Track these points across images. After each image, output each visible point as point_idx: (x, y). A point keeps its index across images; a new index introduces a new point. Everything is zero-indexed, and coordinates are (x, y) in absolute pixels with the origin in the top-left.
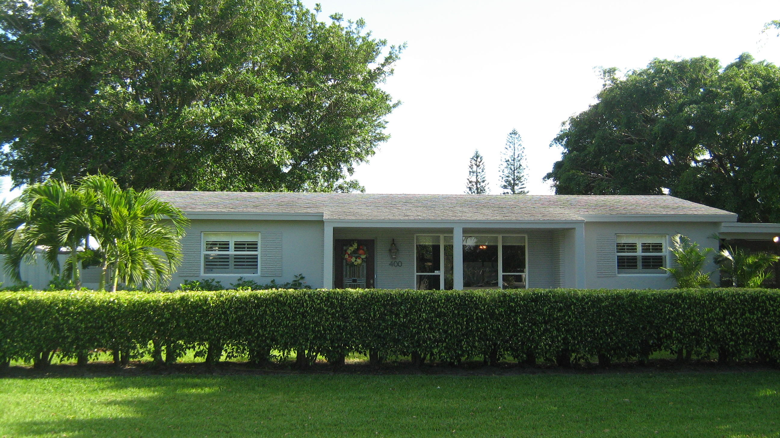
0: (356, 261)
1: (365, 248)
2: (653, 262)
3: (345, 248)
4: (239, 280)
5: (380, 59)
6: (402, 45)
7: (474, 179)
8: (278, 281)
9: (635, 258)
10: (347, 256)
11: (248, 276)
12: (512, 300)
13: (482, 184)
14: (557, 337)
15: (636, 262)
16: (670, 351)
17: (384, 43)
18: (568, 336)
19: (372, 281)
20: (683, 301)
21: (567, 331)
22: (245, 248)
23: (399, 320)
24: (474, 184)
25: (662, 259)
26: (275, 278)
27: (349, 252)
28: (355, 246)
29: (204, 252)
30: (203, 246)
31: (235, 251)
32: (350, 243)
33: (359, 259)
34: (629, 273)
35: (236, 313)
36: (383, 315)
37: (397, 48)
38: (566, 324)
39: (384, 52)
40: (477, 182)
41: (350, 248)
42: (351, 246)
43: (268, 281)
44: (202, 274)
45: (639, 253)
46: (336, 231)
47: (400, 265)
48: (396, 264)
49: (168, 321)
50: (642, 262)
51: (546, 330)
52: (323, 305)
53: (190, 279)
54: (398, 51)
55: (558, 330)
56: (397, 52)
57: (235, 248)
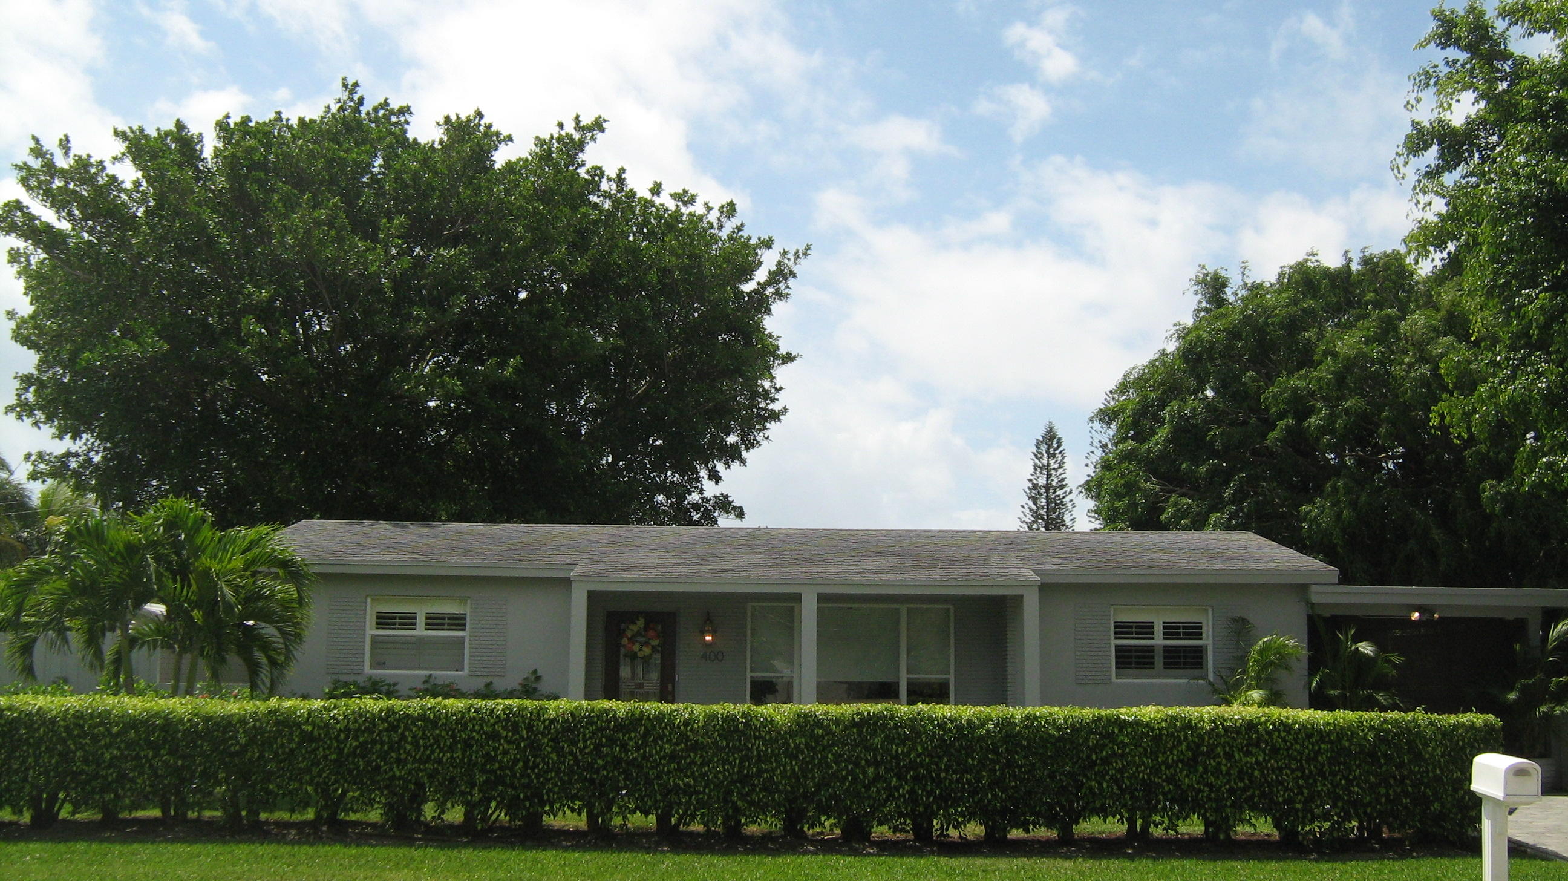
0: (640, 650)
1: (659, 627)
2: (1179, 657)
3: (623, 626)
4: (426, 682)
5: (761, 275)
6: (801, 249)
7: (1042, 481)
8: (499, 685)
9: (1150, 649)
10: (625, 641)
11: (443, 675)
12: (818, 723)
13: (1059, 492)
14: (897, 789)
15: (1153, 657)
16: (1118, 817)
17: (768, 244)
18: (916, 787)
19: (670, 687)
20: (1120, 731)
21: (915, 778)
22: (444, 625)
23: (627, 754)
24: (1043, 491)
25: (1201, 651)
26: (495, 680)
27: (629, 634)
28: (641, 623)
29: (371, 631)
30: (370, 620)
31: (426, 629)
32: (631, 617)
33: (647, 647)
34: (1140, 677)
35: (356, 738)
36: (598, 747)
37: (791, 256)
38: (913, 766)
39: (769, 260)
40: (1048, 487)
41: (632, 627)
42: (634, 623)
43: (479, 684)
44: (367, 670)
45: (1158, 640)
46: (593, 597)
47: (720, 657)
48: (713, 657)
49: (244, 748)
50: (1165, 657)
51: (877, 778)
52: (498, 728)
53: (344, 678)
54: (793, 260)
55: (900, 777)
56: (791, 263)
57: (427, 624)
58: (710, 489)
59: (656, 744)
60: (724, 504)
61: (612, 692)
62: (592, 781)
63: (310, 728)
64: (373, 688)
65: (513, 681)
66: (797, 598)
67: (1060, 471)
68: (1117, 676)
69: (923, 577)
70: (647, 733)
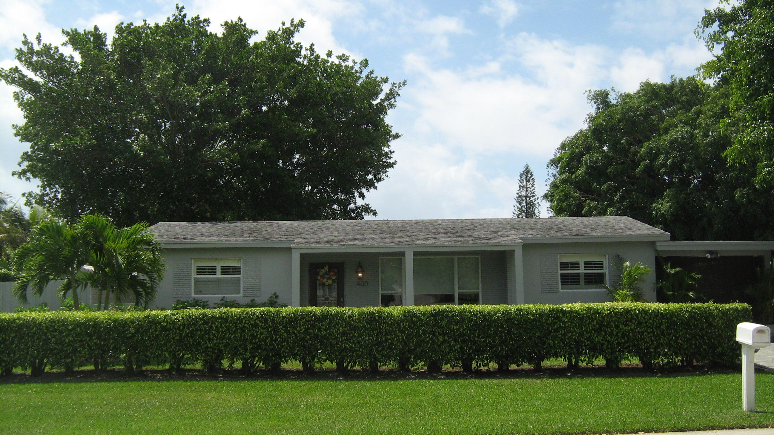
0: (327, 282)
1: (336, 270)
2: (592, 279)
3: (318, 270)
4: (222, 300)
5: (382, 96)
6: (402, 82)
7: (524, 194)
8: (258, 300)
9: (578, 275)
10: (319, 277)
11: (230, 296)
12: (415, 315)
13: (532, 199)
14: (454, 346)
15: (579, 279)
17: (385, 81)
18: (464, 346)
19: (342, 300)
20: (563, 315)
21: (463, 341)
22: (230, 272)
23: (321, 333)
24: (524, 198)
25: (603, 276)
26: (256, 298)
27: (321, 274)
28: (327, 268)
29: (194, 276)
30: (194, 270)
31: (221, 274)
32: (322, 265)
33: (330, 280)
34: (573, 289)
36: (307, 330)
37: (397, 85)
38: (461, 335)
39: (386, 88)
40: (526, 196)
41: (323, 270)
42: (323, 268)
43: (248, 300)
44: (193, 295)
45: (582, 271)
46: (303, 256)
47: (366, 284)
48: (362, 284)
49: (134, 335)
50: (585, 279)
51: (444, 341)
52: (257, 321)
53: (182, 299)
54: (398, 87)
55: (456, 341)
56: (397, 89)
57: (221, 272)
58: (360, 202)
59: (335, 327)
60: (367, 209)
61: (313, 302)
62: (304, 346)
63: (165, 324)
64: (196, 304)
65: (265, 299)
66: (403, 254)
67: (533, 188)
68: (562, 289)
69: (465, 242)
70: (331, 322)
